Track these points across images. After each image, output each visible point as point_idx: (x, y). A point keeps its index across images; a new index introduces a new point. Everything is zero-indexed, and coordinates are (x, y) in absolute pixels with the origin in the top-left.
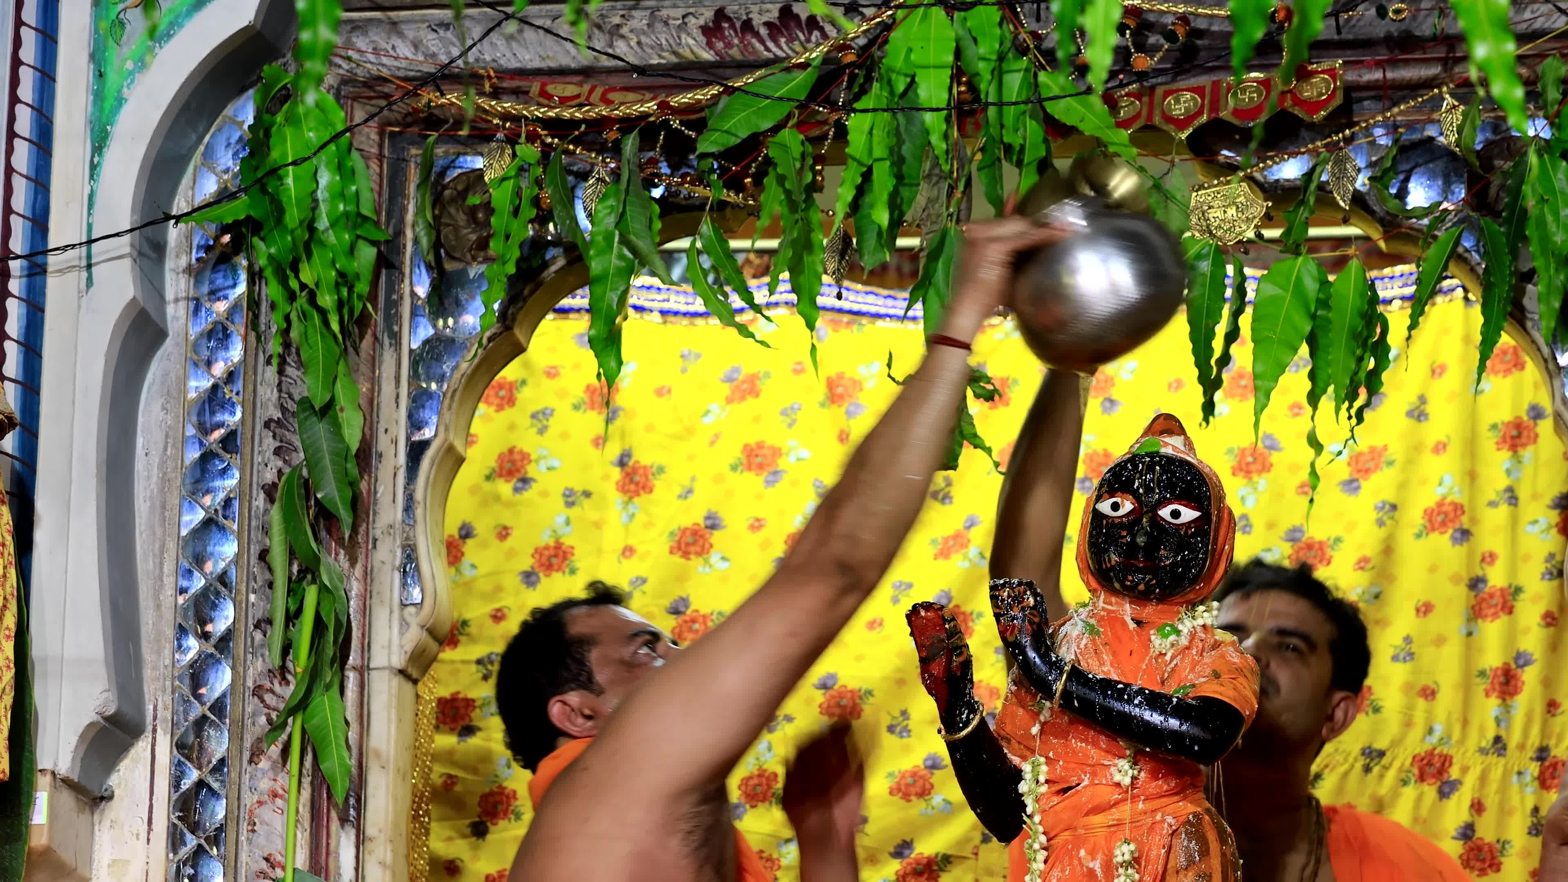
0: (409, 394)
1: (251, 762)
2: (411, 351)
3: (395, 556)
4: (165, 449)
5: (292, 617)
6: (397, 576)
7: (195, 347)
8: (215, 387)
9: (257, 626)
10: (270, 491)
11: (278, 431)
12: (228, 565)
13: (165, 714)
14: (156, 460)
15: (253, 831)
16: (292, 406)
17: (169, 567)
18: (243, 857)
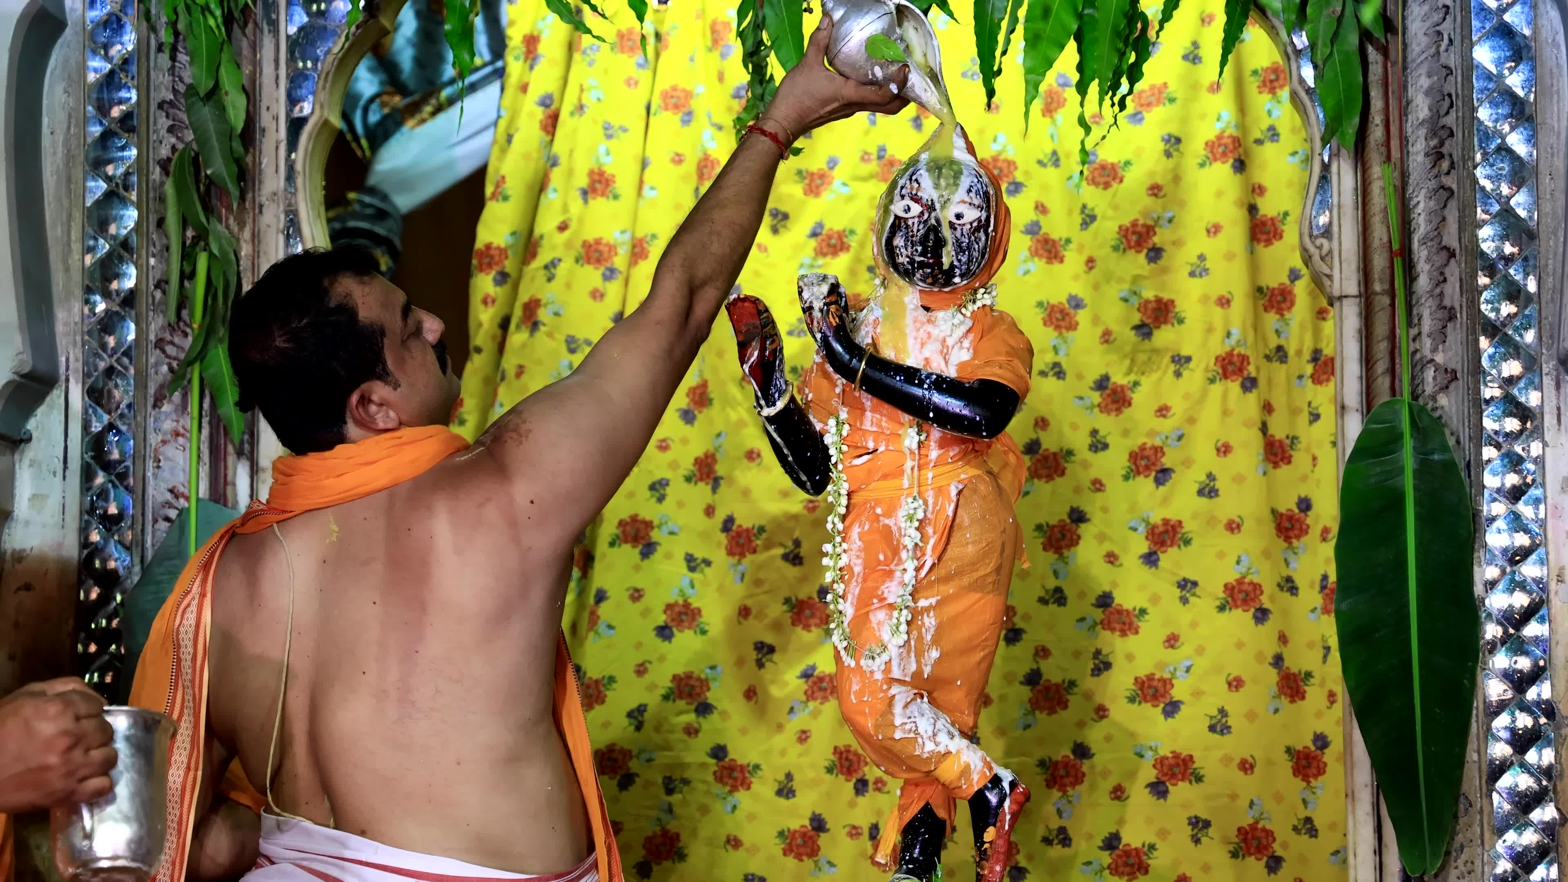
0: (288, 75)
1: (155, 406)
2: (288, 37)
3: (278, 221)
4: (69, 128)
5: (187, 275)
6: (281, 239)
7: (93, 36)
8: (112, 73)
9: (157, 286)
10: (164, 165)
11: (171, 111)
12: (130, 232)
13: (77, 365)
14: (60, 138)
15: (158, 467)
16: (181, 88)
17: (75, 234)
18: (150, 491)
